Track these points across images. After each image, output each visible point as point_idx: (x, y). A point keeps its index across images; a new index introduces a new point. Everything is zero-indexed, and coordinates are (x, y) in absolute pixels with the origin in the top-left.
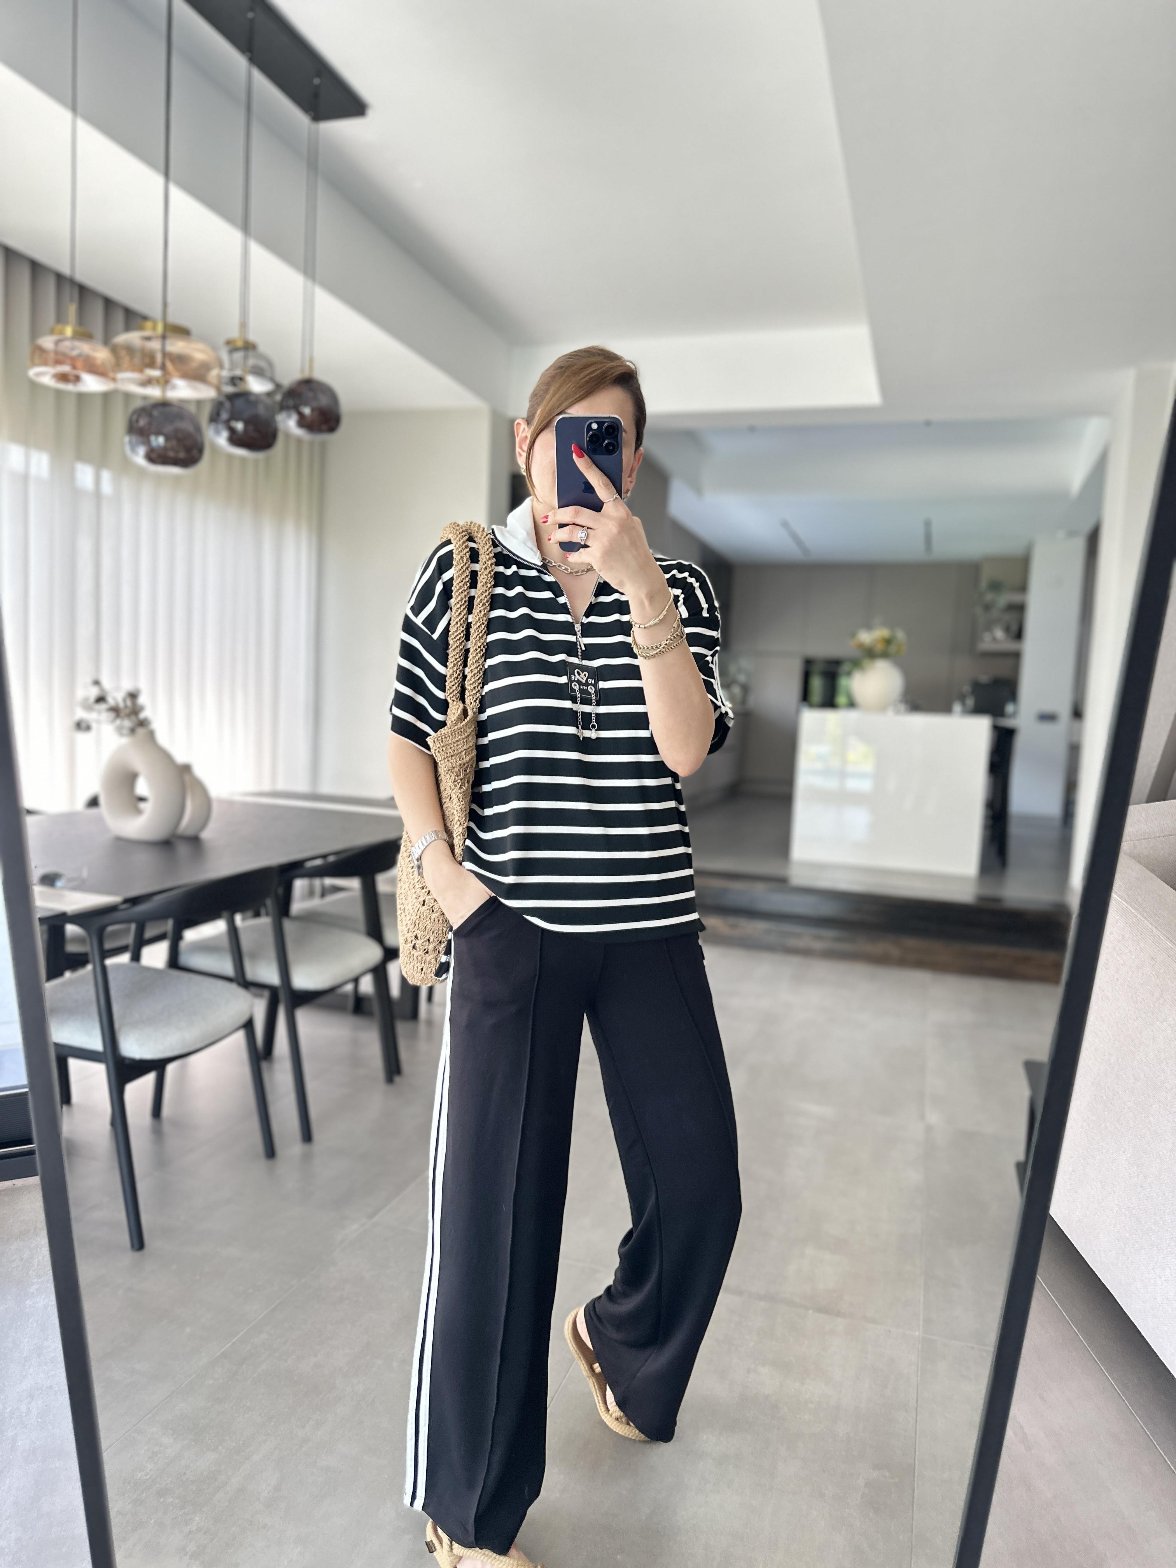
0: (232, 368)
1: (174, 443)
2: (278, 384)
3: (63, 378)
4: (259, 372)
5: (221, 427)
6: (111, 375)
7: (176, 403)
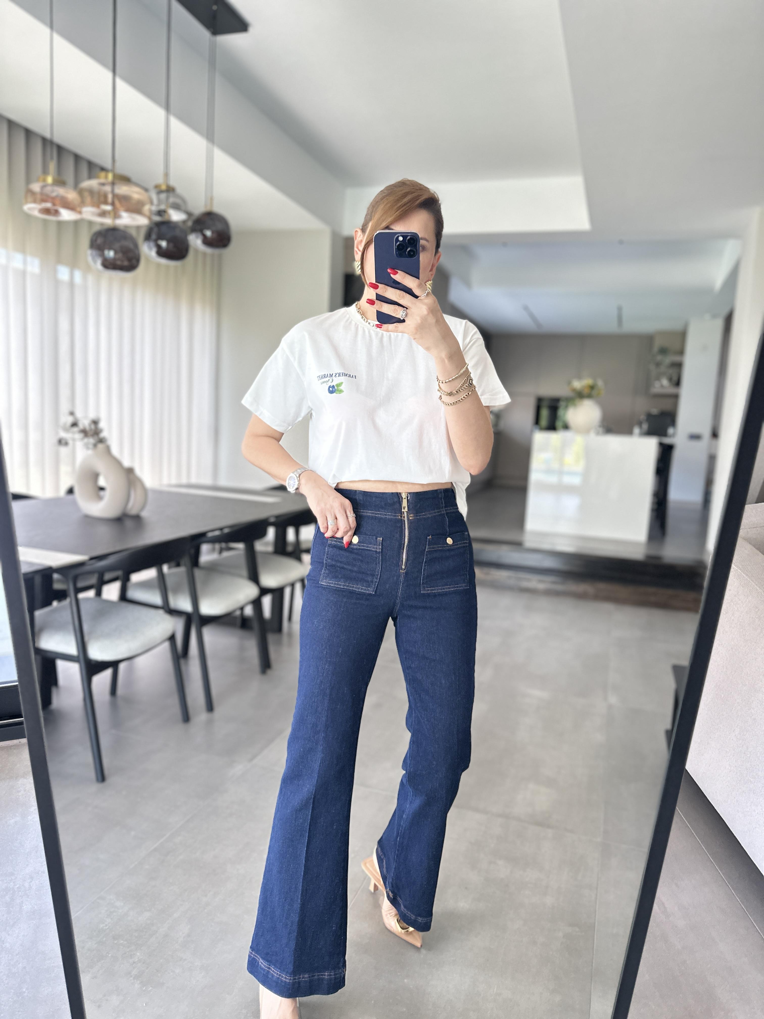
0: (159, 204)
1: (120, 255)
2: (189, 214)
3: (47, 211)
4: (176, 207)
5: (152, 244)
6: (78, 209)
7: (122, 228)
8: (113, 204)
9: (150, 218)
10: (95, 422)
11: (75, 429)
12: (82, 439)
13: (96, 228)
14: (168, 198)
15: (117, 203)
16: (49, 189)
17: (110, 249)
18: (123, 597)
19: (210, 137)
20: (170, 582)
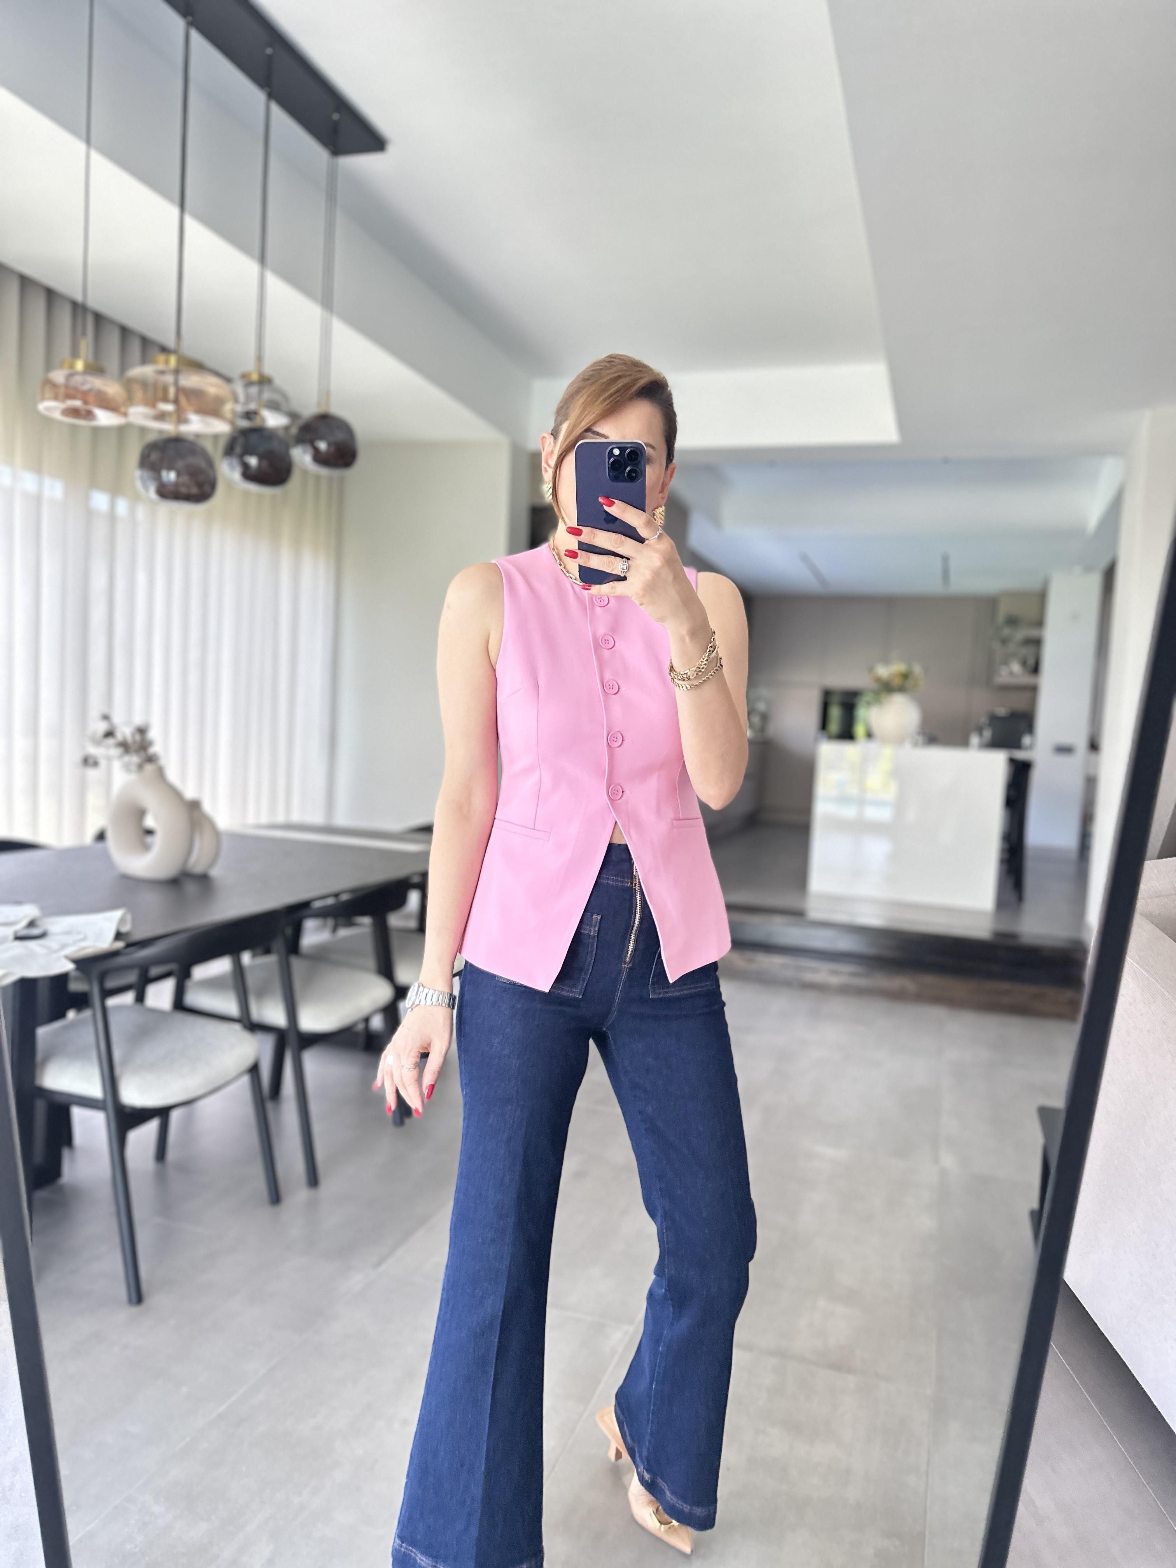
0: (247, 402)
1: (185, 479)
2: (294, 417)
3: (74, 412)
4: (274, 406)
5: (235, 462)
6: (123, 409)
7: (189, 438)
8: (176, 401)
9: (232, 423)
10: (142, 731)
11: (111, 741)
12: (120, 757)
13: (151, 438)
14: (260, 392)
15: (183, 400)
16: (78, 379)
17: (170, 468)
18: (179, 1004)
19: (327, 302)
20: (251, 981)
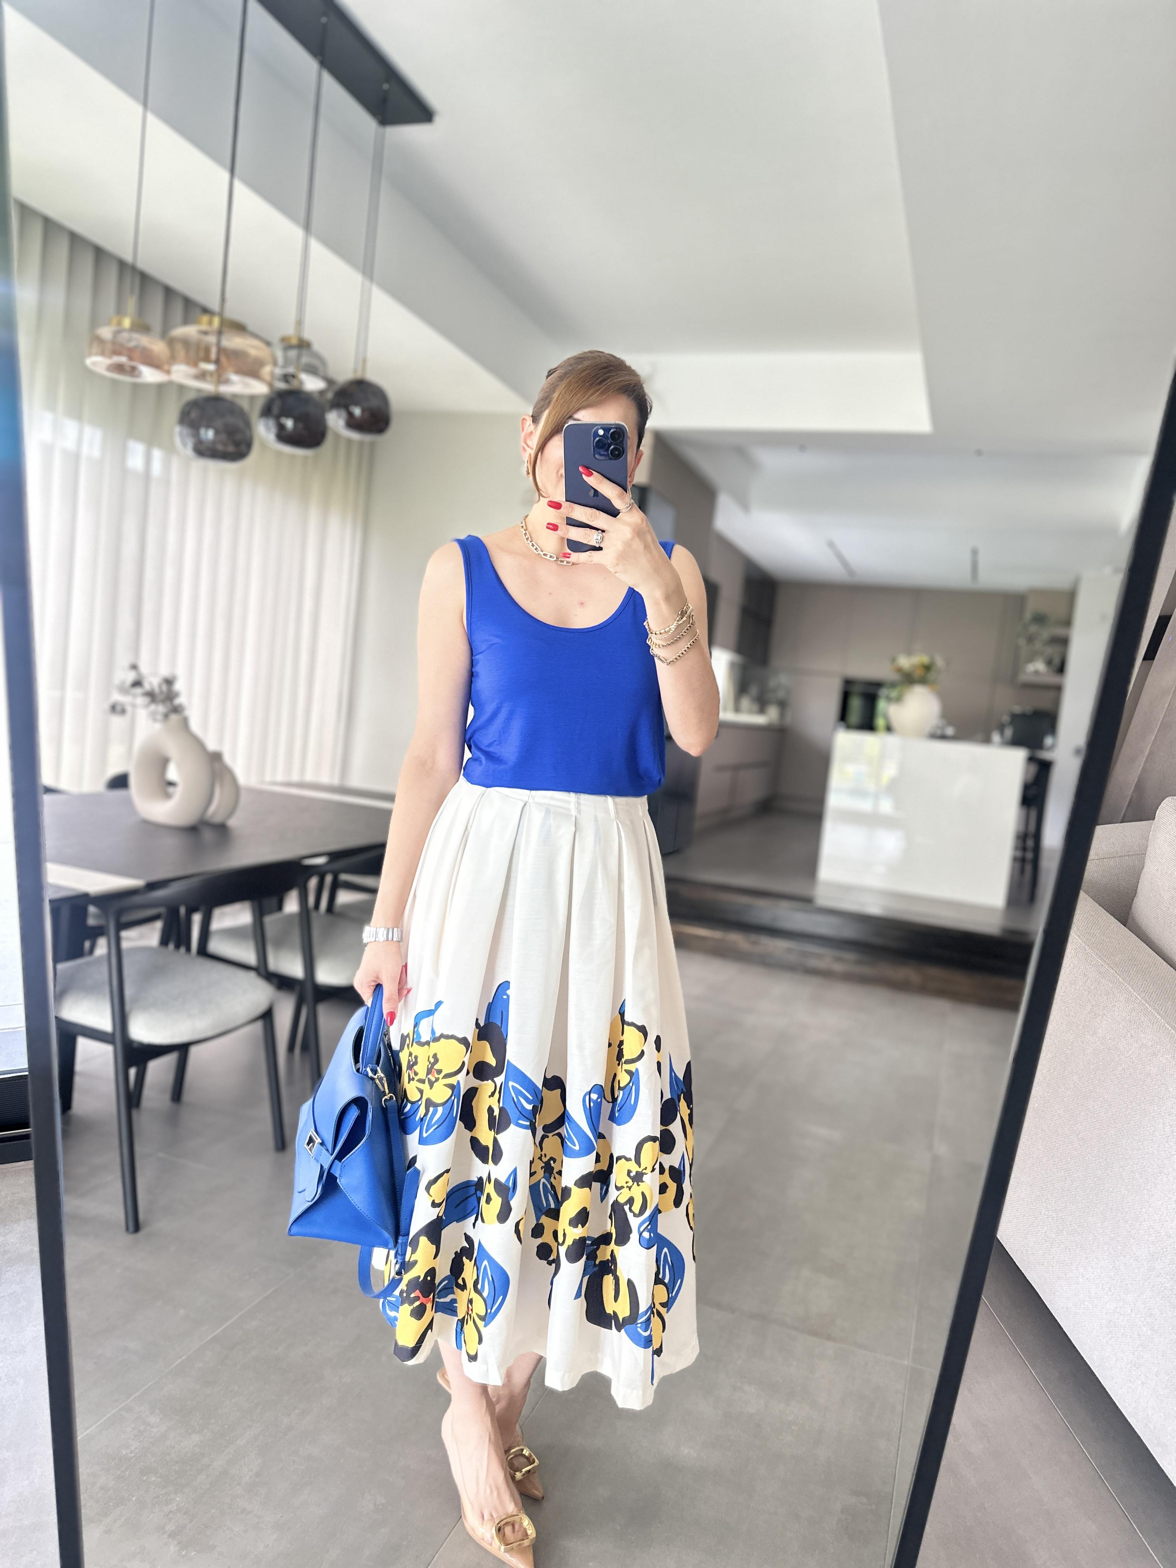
0: (286, 365)
1: (223, 437)
2: (330, 382)
3: (119, 368)
4: (312, 370)
5: (271, 423)
6: (166, 367)
7: (228, 398)
8: (217, 362)
9: (270, 385)
10: (169, 682)
11: (138, 690)
12: (147, 706)
14: (299, 357)
15: (223, 359)
16: (125, 335)
17: (208, 427)
19: (368, 271)
